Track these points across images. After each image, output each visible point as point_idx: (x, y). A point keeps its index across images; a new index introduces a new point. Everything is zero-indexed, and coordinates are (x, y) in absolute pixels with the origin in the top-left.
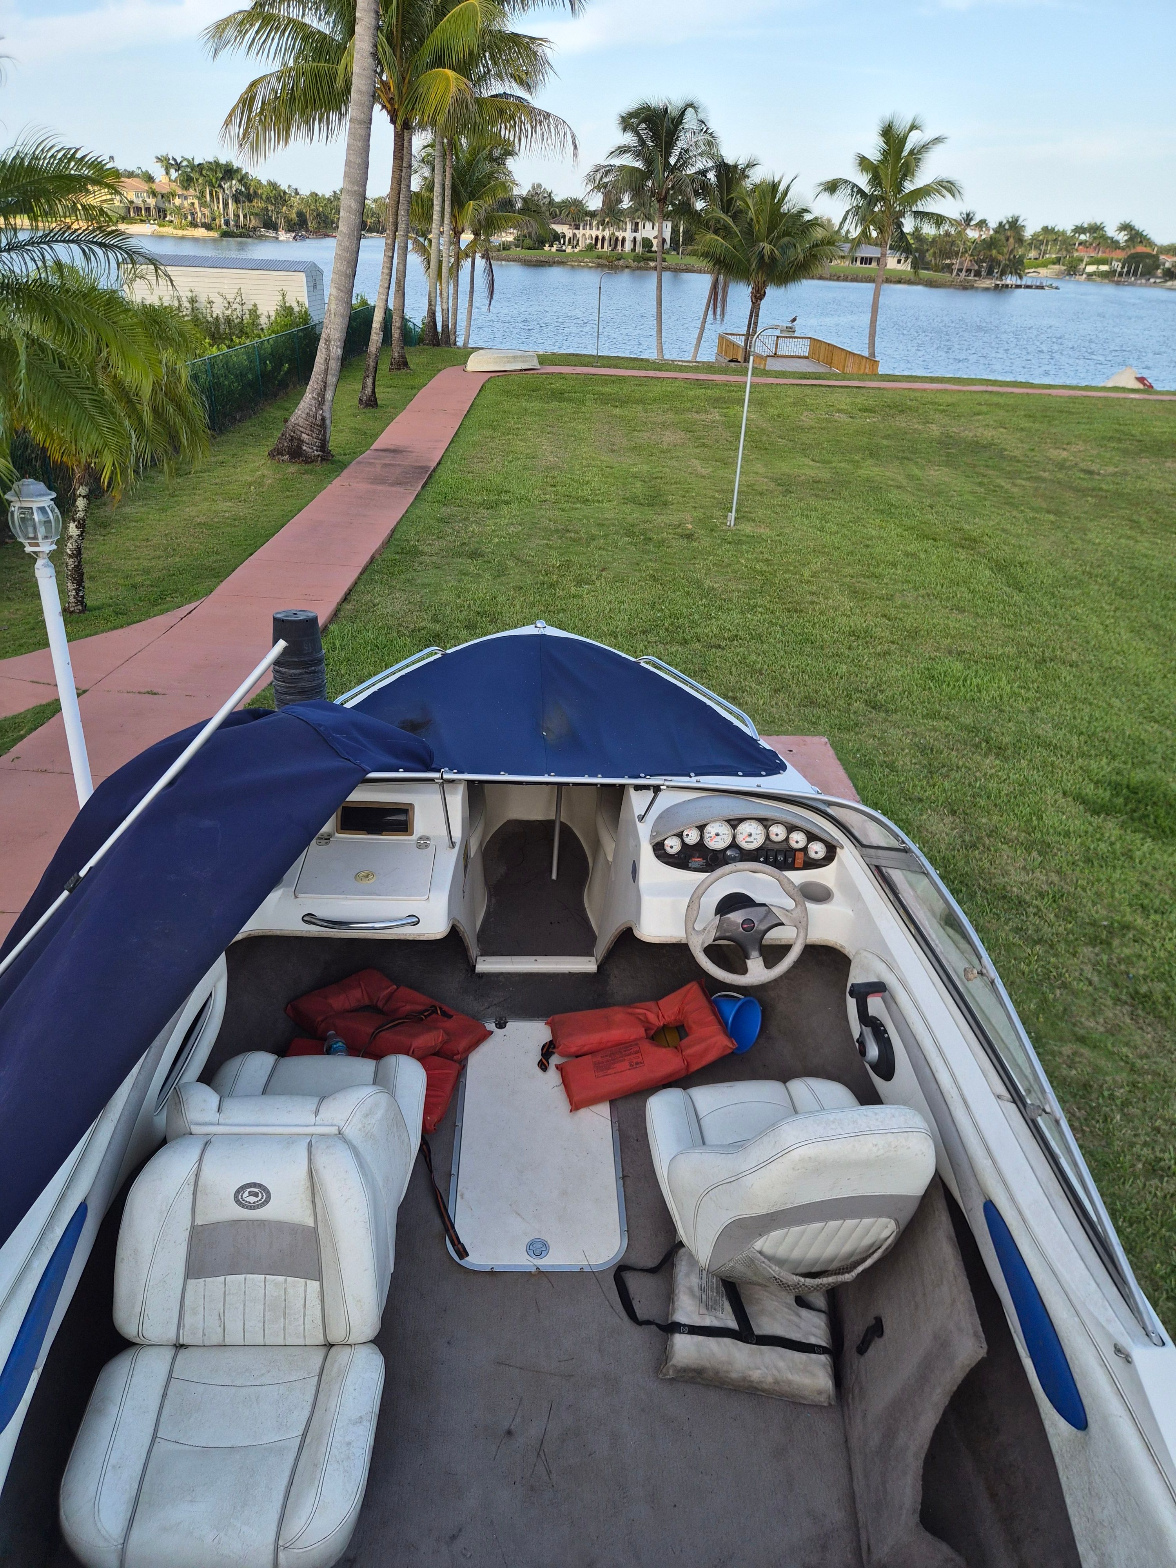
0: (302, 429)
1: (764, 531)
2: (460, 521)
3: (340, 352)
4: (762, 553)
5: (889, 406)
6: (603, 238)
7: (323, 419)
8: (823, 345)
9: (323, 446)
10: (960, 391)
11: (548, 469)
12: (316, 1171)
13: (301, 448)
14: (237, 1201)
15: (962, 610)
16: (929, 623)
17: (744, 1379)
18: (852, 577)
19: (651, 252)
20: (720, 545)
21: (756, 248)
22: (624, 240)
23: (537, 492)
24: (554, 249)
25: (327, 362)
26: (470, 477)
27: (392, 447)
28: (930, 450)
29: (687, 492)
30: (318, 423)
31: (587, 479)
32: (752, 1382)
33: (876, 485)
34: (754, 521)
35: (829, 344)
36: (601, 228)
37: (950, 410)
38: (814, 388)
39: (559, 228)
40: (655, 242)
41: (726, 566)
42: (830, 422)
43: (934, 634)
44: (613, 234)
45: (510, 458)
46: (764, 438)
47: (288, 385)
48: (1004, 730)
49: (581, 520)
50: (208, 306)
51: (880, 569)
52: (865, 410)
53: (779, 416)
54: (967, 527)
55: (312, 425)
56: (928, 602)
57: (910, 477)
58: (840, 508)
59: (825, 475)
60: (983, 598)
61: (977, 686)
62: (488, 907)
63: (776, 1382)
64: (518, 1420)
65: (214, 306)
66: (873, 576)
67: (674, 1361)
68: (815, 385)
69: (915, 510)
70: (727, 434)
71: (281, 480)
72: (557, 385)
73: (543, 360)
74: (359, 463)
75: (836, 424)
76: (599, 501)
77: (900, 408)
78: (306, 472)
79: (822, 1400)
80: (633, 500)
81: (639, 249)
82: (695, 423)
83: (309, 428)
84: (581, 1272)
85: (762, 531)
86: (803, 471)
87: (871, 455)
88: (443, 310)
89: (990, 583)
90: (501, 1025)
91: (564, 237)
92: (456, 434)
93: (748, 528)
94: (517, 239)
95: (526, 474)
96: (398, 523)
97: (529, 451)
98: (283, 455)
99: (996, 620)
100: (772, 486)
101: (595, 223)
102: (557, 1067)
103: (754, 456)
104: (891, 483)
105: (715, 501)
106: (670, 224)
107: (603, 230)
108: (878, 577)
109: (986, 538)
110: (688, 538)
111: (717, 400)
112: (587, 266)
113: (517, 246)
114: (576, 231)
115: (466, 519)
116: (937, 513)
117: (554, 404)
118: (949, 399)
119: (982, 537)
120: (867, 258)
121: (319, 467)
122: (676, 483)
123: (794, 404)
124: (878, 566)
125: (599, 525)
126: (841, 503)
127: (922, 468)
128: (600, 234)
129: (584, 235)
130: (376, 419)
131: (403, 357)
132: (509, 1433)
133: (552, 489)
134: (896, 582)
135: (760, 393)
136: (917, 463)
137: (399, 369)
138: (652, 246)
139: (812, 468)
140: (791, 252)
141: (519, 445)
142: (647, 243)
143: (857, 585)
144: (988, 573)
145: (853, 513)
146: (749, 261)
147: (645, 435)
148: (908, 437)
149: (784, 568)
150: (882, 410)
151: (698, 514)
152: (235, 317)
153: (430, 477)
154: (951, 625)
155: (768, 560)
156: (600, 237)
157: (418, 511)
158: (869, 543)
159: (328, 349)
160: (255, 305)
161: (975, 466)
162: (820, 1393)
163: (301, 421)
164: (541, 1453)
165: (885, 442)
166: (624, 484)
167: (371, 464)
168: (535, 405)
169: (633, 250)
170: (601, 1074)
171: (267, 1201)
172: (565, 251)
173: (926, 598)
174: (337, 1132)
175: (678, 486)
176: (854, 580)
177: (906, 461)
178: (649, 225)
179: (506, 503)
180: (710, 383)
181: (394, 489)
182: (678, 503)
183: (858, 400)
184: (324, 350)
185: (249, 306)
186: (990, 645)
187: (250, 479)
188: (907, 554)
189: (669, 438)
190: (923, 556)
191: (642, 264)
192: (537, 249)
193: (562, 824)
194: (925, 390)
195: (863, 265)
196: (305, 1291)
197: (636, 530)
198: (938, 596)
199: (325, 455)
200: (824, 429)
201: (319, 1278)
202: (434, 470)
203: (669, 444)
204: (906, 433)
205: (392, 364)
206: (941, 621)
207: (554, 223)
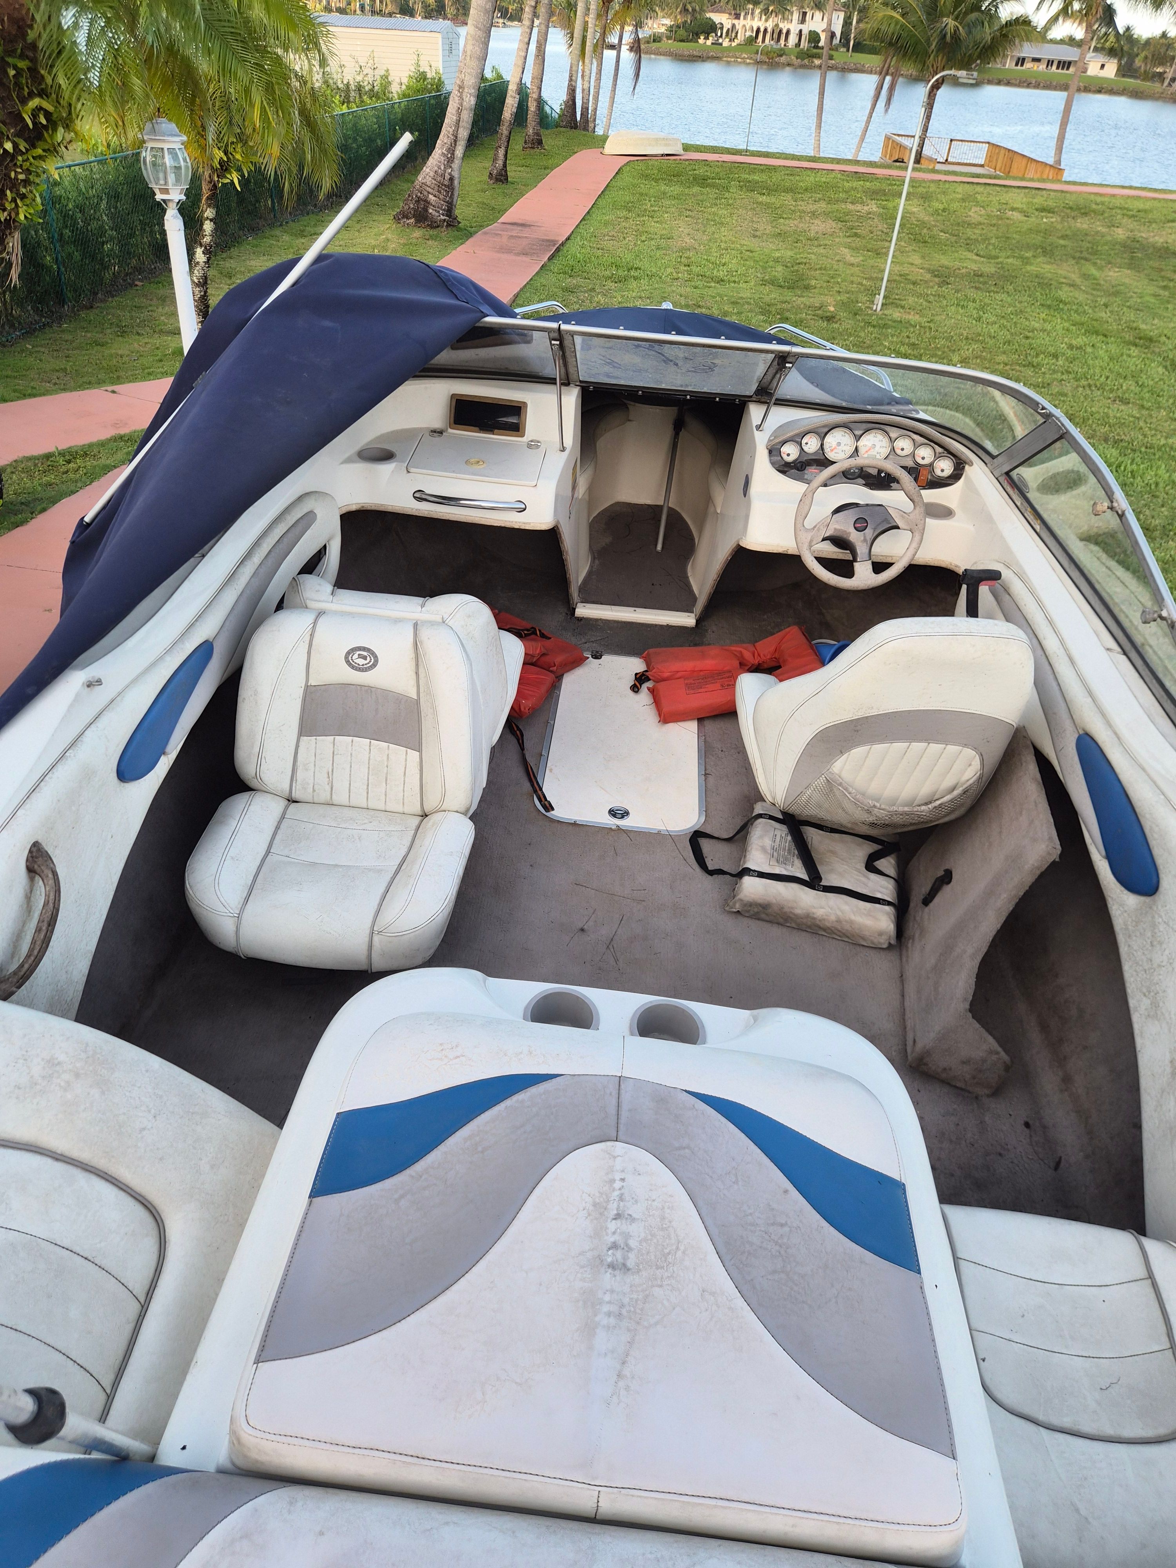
0: (430, 190)
1: (913, 318)
2: (585, 292)
3: (473, 101)
4: (908, 337)
5: (1071, 208)
6: (766, 30)
7: (451, 179)
8: (1003, 152)
9: (449, 211)
10: (1155, 199)
11: (683, 250)
12: (421, 642)
13: (427, 211)
14: (348, 662)
15: (1125, 402)
16: (1086, 412)
17: (808, 916)
18: (1006, 364)
19: (817, 47)
20: (863, 328)
21: (938, 25)
22: (788, 32)
23: (669, 270)
24: (709, 42)
25: (459, 111)
26: (600, 253)
27: (520, 222)
28: (1112, 252)
29: (832, 278)
30: (446, 183)
31: (723, 261)
32: (814, 919)
33: (1046, 281)
34: (903, 307)
35: (1009, 150)
36: (764, 17)
37: (1140, 216)
38: (987, 187)
39: (718, 18)
40: (823, 37)
41: (868, 347)
42: (1001, 219)
43: (1090, 422)
44: (777, 25)
45: (643, 238)
46: (925, 231)
47: (416, 159)
48: (1155, 513)
49: (714, 297)
50: (340, 70)
51: (1040, 359)
52: (1043, 210)
53: (944, 210)
54: (1143, 326)
55: (440, 185)
56: (1089, 392)
57: (1086, 276)
58: (1002, 301)
59: (989, 268)
60: (1151, 392)
61: (1132, 472)
62: (591, 566)
63: (839, 921)
64: (591, 923)
65: (345, 70)
66: (1031, 365)
67: (741, 896)
68: (989, 184)
69: (1086, 308)
70: (882, 226)
71: (405, 245)
72: (701, 171)
73: (687, 148)
74: (485, 233)
75: (1008, 221)
76: (735, 282)
77: (1083, 211)
78: (431, 238)
79: (882, 941)
80: (773, 282)
81: (804, 44)
82: (847, 214)
83: (436, 187)
84: (659, 833)
85: (911, 317)
86: (965, 265)
87: (1045, 252)
88: (583, 90)
89: (1161, 380)
90: (597, 656)
91: (722, 29)
92: (588, 212)
93: (897, 314)
94: (670, 29)
95: (659, 253)
96: (521, 290)
97: (664, 232)
98: (408, 218)
99: (1163, 413)
100: (928, 276)
101: (758, 11)
102: (649, 689)
103: (911, 248)
104: (1064, 281)
105: (862, 288)
106: (842, 15)
107: (766, 20)
108: (1035, 366)
109: (1163, 339)
110: (828, 320)
111: (875, 192)
112: (744, 63)
113: (669, 38)
114: (736, 22)
115: (593, 290)
116: (1111, 312)
117: (696, 189)
118: (1140, 205)
119: (1160, 336)
120: (1065, 62)
121: (444, 232)
122: (820, 269)
123: (963, 200)
124: (1037, 355)
125: (733, 303)
126: (1004, 296)
127: (1101, 268)
128: (762, 25)
129: (744, 26)
130: (505, 195)
131: (538, 134)
132: (582, 930)
133: (686, 268)
134: (1054, 372)
135: (924, 187)
136: (1095, 264)
137: (533, 148)
138: (819, 41)
139: (975, 262)
140: (977, 33)
141: (653, 226)
142: (814, 37)
143: (1010, 372)
144: (1161, 370)
145: (1015, 306)
146: (928, 41)
147: (792, 223)
148: (1089, 238)
149: (931, 352)
150: (1062, 211)
151: (844, 297)
152: (366, 83)
153: (558, 250)
154: (1111, 414)
155: (914, 344)
156: (762, 29)
157: (542, 280)
158: (1030, 334)
159: (461, 97)
160: (387, 71)
161: (1162, 270)
162: (881, 934)
163: (429, 181)
164: (611, 947)
165: (1062, 242)
166: (764, 268)
167: (497, 235)
168: (675, 189)
169: (798, 45)
170: (692, 692)
171: (374, 665)
172: (721, 44)
173: (1087, 388)
174: (441, 621)
175: (824, 272)
176: (1008, 367)
177: (1083, 261)
178: (818, 15)
179: (635, 278)
180: (870, 176)
181: (519, 258)
182: (821, 287)
183: (1035, 201)
184: (457, 98)
185: (381, 72)
186: (1152, 436)
187: (373, 242)
188: (1071, 347)
189: (819, 226)
190: (1089, 350)
191: (806, 61)
192: (691, 41)
193: (670, 509)
194: (1114, 195)
195: (1060, 71)
196: (406, 760)
197: (773, 309)
198: (1101, 388)
199: (451, 222)
200: (994, 225)
201: (420, 750)
202: (563, 244)
203: (817, 233)
204: (1086, 234)
205: (525, 142)
206: (1101, 410)
207: (712, 12)
